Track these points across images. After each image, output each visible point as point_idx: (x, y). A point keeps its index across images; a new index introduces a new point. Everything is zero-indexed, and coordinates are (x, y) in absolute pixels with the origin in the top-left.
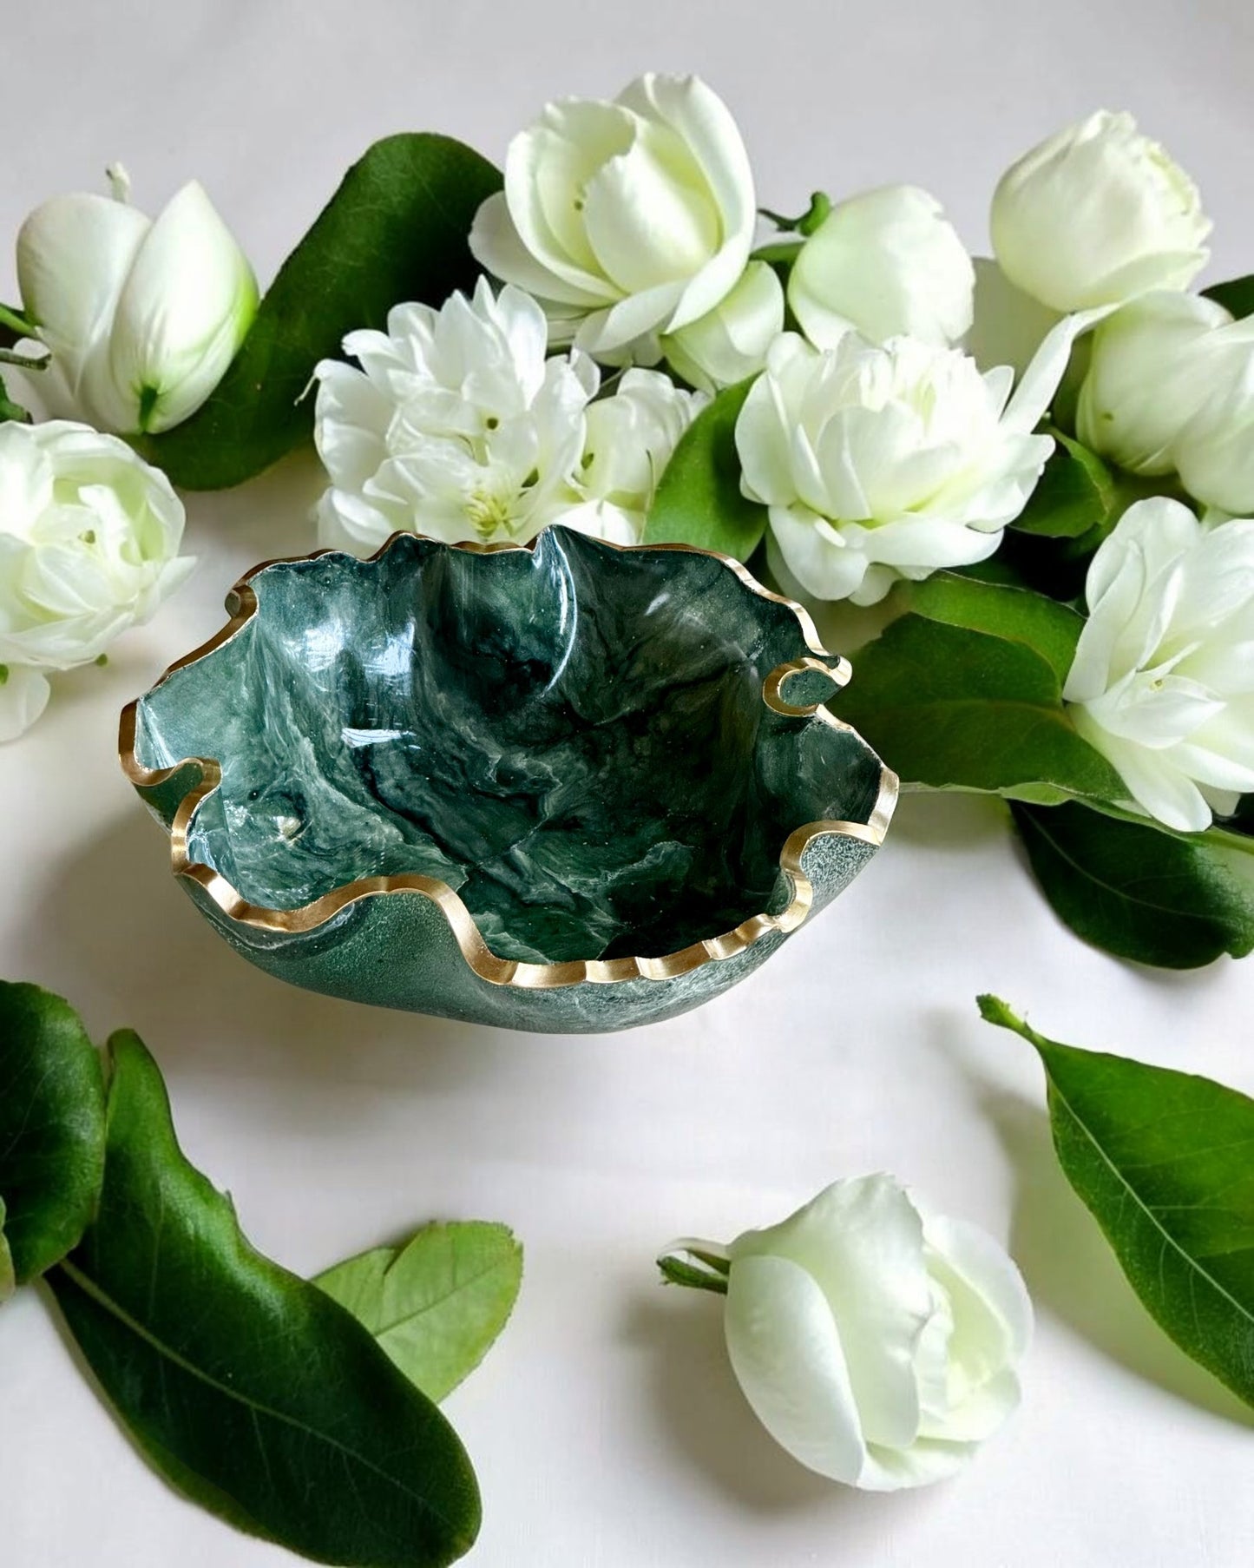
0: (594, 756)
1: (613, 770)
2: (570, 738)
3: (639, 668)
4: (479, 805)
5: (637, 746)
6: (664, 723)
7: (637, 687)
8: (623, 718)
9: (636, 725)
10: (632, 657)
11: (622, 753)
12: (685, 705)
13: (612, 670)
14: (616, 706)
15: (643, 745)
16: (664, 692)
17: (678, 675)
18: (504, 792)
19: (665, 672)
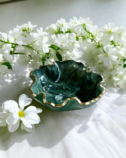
0: (65, 82)
1: (68, 83)
2: (62, 81)
3: (66, 72)
4: (57, 90)
5: (69, 80)
6: (71, 77)
7: (67, 74)
8: (67, 78)
9: (68, 78)
10: (65, 72)
11: (68, 81)
12: (73, 75)
13: (64, 73)
14: (66, 77)
15: (70, 80)
16: (70, 74)
17: (71, 72)
18: (59, 88)
19: (69, 72)
